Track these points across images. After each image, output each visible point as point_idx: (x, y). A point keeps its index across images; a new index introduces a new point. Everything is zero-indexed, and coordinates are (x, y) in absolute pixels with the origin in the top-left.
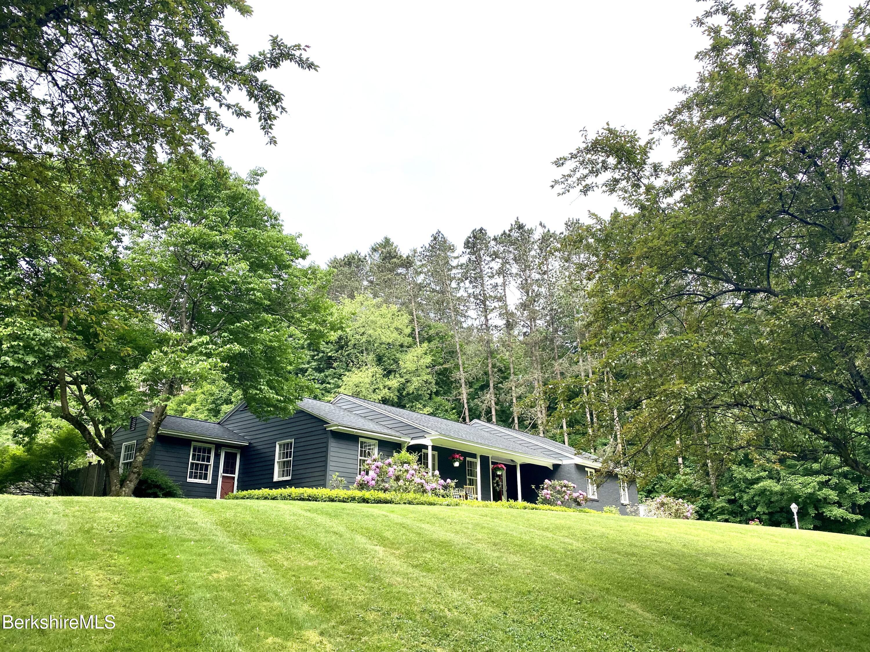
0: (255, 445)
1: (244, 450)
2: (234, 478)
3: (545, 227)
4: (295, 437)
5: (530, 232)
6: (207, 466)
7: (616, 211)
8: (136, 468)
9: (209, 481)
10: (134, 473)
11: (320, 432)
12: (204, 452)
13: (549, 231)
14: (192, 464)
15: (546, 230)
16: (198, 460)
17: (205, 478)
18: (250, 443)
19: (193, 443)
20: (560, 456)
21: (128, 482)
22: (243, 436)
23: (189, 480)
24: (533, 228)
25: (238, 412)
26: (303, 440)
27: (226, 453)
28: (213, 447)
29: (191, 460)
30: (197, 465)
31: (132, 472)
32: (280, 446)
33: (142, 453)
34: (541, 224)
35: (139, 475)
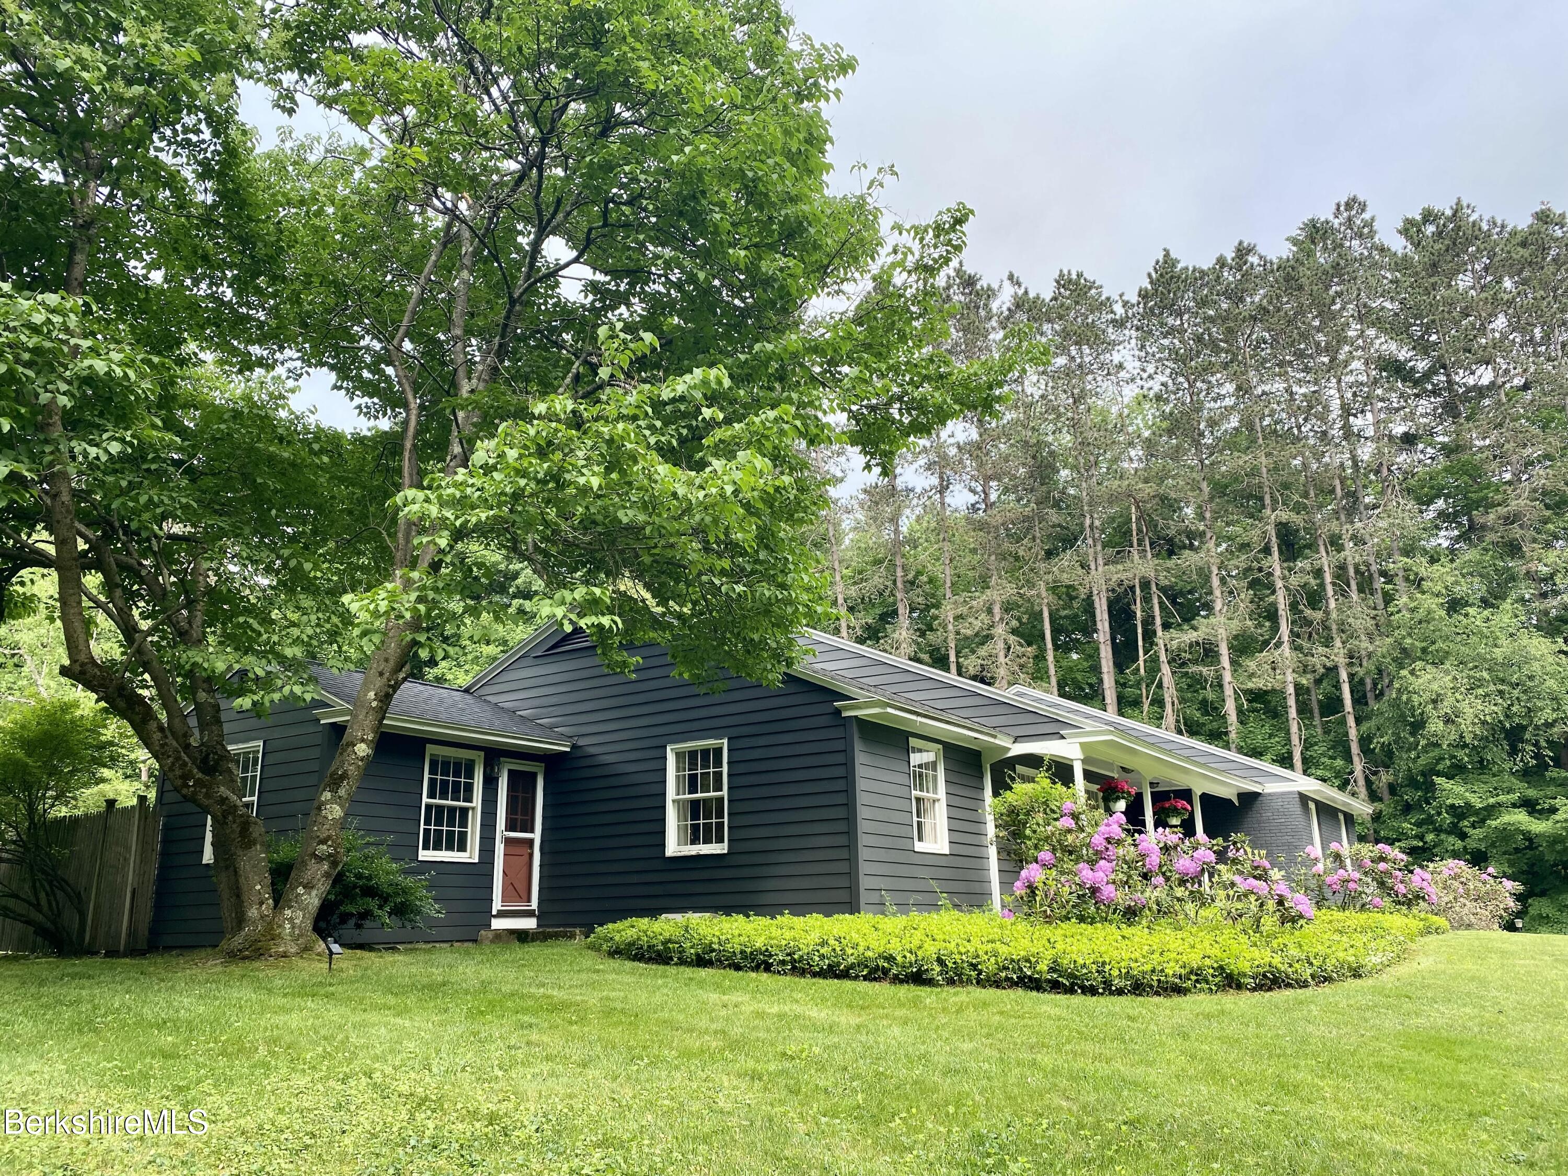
0: (592, 750)
1: (552, 761)
2: (531, 842)
3: (1019, 284)
4: (735, 732)
5: (990, 293)
6: (464, 811)
7: (1167, 254)
8: (323, 842)
9: (471, 855)
10: (320, 859)
11: (822, 721)
12: (457, 774)
13: (1026, 292)
14: (429, 807)
15: (1021, 292)
16: (444, 796)
17: (462, 848)
18: (574, 747)
19: (430, 749)
20: (1254, 772)
21: (300, 890)
22: (551, 728)
23: (425, 855)
24: (995, 286)
25: (524, 662)
26: (762, 741)
27: (511, 772)
28: (479, 758)
29: (425, 800)
30: (440, 808)
31: (314, 855)
32: (679, 755)
33: (342, 792)
34: (1011, 277)
35: (334, 864)
